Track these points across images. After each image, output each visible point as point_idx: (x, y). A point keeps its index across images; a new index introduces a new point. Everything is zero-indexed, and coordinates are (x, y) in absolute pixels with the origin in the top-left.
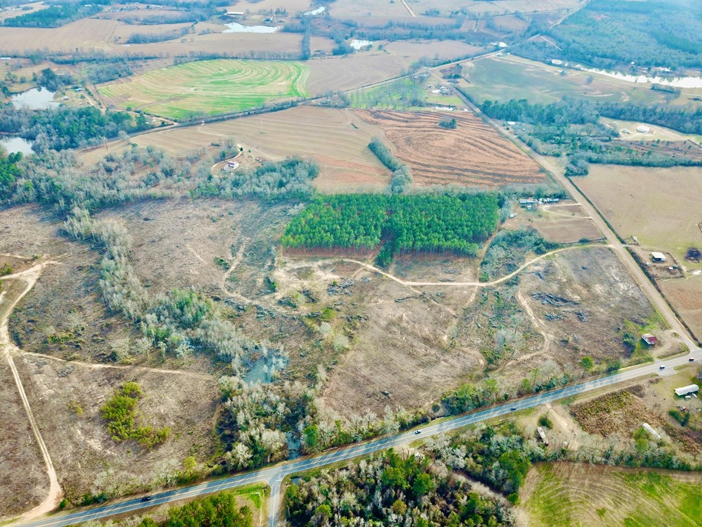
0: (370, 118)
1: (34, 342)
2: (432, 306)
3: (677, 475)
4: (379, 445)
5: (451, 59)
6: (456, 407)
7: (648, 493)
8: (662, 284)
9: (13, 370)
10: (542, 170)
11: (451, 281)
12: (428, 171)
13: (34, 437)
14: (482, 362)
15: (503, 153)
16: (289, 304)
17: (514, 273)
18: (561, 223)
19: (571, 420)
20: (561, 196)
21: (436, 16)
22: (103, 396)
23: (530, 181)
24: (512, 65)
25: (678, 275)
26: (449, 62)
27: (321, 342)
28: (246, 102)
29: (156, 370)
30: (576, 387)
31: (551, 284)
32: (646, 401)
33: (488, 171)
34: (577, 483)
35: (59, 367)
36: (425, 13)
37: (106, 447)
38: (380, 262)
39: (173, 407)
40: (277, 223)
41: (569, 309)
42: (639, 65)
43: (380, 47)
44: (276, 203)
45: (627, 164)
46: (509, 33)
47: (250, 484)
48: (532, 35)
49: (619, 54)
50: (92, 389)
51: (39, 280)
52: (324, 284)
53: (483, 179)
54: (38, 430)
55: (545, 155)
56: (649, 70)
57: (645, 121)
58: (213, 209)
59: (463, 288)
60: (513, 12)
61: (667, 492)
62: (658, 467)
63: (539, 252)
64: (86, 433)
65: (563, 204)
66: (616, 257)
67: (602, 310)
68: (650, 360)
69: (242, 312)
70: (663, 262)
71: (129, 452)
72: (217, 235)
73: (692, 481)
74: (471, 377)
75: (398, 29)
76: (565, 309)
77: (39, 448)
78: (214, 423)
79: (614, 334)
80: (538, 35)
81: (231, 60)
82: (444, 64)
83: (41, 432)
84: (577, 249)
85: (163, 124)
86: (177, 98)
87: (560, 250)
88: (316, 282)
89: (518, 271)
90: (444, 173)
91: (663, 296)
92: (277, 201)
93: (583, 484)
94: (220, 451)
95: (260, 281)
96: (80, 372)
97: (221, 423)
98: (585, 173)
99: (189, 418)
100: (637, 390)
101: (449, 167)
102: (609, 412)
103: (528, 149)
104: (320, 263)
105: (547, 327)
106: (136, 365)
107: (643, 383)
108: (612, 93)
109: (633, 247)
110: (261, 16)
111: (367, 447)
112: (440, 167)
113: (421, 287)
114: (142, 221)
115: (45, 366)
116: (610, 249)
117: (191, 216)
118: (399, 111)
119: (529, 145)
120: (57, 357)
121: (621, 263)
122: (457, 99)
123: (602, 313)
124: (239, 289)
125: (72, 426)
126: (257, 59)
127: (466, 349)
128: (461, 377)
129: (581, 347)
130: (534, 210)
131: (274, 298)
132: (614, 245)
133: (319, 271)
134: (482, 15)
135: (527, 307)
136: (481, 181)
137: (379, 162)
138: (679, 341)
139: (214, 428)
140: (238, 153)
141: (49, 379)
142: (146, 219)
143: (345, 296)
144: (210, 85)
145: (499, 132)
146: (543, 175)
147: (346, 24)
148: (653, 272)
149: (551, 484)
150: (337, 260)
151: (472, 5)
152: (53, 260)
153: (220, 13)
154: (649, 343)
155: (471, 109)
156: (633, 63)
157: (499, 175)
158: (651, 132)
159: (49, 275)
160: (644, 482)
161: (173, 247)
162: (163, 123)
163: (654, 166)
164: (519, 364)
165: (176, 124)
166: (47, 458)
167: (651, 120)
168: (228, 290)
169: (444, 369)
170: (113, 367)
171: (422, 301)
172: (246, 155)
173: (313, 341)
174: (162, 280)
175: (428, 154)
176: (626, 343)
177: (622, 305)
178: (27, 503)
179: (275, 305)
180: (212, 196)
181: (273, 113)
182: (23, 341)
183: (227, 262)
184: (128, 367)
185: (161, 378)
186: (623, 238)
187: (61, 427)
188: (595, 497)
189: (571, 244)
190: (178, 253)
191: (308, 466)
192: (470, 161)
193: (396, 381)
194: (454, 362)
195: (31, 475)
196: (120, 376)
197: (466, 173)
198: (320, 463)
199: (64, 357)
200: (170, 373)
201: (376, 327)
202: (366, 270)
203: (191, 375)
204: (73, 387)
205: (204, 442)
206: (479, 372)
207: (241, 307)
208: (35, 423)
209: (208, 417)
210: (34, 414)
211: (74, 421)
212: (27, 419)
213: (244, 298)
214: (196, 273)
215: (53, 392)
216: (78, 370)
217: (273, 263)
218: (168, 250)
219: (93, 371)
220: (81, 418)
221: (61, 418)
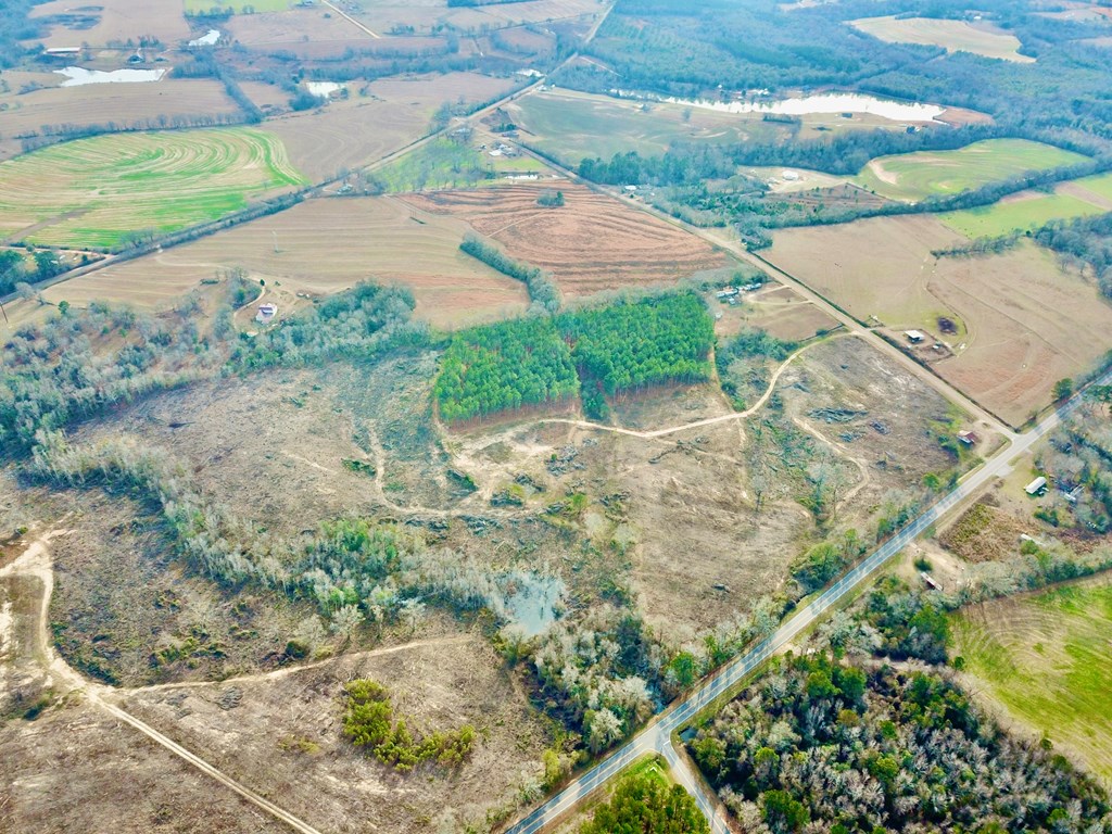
0: (432, 205)
1: (134, 670)
2: (701, 458)
3: (1084, 582)
4: (756, 655)
5: (482, 101)
6: (816, 578)
7: (1069, 611)
8: (936, 366)
9: (133, 724)
10: (717, 249)
11: (702, 419)
12: (572, 273)
13: (265, 813)
14: (806, 514)
15: (652, 232)
16: (510, 502)
17: (769, 391)
18: (781, 314)
19: (946, 554)
20: (761, 279)
21: (410, 36)
22: (325, 715)
23: (711, 265)
24: (570, 103)
25: (947, 354)
26: (484, 106)
27: (590, 543)
28: (213, 203)
29: (377, 652)
30: (928, 515)
31: (819, 396)
32: (1005, 509)
33: (650, 260)
34: (997, 624)
35: (213, 695)
36: (390, 31)
37: (393, 785)
38: (593, 414)
39: (447, 695)
40: (402, 389)
41: (860, 423)
42: (729, 88)
43: (363, 92)
44: (378, 359)
45: (806, 225)
46: (533, 55)
47: (634, 761)
48: (568, 55)
49: (700, 75)
50: (298, 709)
51: (56, 567)
52: (538, 462)
53: (651, 272)
54: (261, 799)
55: (705, 226)
56: (744, 94)
57: (785, 165)
58: (282, 386)
59: (722, 425)
60: (519, 22)
61: (1086, 604)
62: (1063, 579)
63: (782, 358)
64: (345, 776)
65: (768, 289)
66: (869, 346)
67: (896, 415)
68: (980, 461)
69: (443, 531)
70: (922, 341)
71: (431, 780)
72: (319, 425)
73: (1101, 583)
74: (806, 536)
75: (365, 59)
76: (857, 424)
77: (285, 824)
78: (523, 698)
79: (928, 442)
80: (576, 55)
81: (125, 134)
82: (478, 109)
83: (270, 800)
84: (820, 345)
85: (86, 262)
86: (77, 212)
87: (801, 350)
88: (525, 462)
89: (771, 387)
90: (595, 273)
91: (946, 382)
92: (378, 354)
93: (1003, 624)
94: (560, 734)
95: (442, 480)
96: (257, 692)
97: (533, 696)
98: (768, 244)
99: (480, 703)
100: (988, 499)
101: (595, 263)
102: (978, 533)
103: (678, 221)
104: (510, 433)
105: (852, 452)
106: (340, 653)
107: (990, 489)
108: (724, 130)
109: (878, 329)
110: (115, 52)
111: (744, 662)
112: (585, 265)
113: (670, 435)
114: (170, 430)
115: (186, 701)
116: (857, 337)
117: (255, 405)
118: (463, 190)
119: (677, 215)
120: (196, 680)
121: (880, 352)
122: (532, 160)
123: (898, 419)
124: (414, 499)
125: (314, 774)
126: (172, 129)
127: (779, 503)
128: (794, 539)
129: (904, 466)
130: (739, 303)
131: (480, 498)
132: (858, 331)
133: (518, 445)
134: (477, 29)
135: (814, 432)
136: (649, 276)
137: (493, 269)
138: (994, 431)
139: (528, 706)
140: (260, 291)
141: (213, 718)
142: (174, 426)
143: (578, 472)
144: (124, 182)
145: (625, 203)
146: (721, 254)
147: (277, 57)
148: (920, 356)
149: (973, 634)
150: (532, 424)
151: (451, 14)
152: (56, 529)
153: (31, 52)
154: (968, 441)
155: (559, 173)
156: (720, 86)
157: (669, 264)
158: (801, 178)
159: (70, 555)
160: (1058, 601)
161: (261, 459)
162: (85, 257)
163: (836, 222)
164: (849, 504)
165: (109, 257)
167: (792, 162)
168: (400, 505)
169: (770, 535)
170: (305, 667)
171: (683, 453)
172: (274, 290)
173: (578, 546)
174: (281, 515)
175: (555, 248)
176: (945, 448)
177: (912, 404)
179: (489, 508)
180: (270, 365)
181: (271, 217)
182: (115, 674)
183: (367, 464)
184: (328, 661)
185: (395, 661)
186: (862, 321)
187: (297, 782)
188: (1024, 634)
189: (809, 341)
190: (276, 467)
191: (691, 710)
192: (618, 250)
193: (723, 568)
194: (774, 522)
196: (327, 677)
197: (623, 268)
198: (702, 702)
199: (209, 678)
200: (403, 650)
201: (648, 504)
202: (580, 429)
203: (437, 642)
204: (266, 717)
205: (529, 728)
206: (812, 527)
207: (438, 525)
208: (247, 791)
209: (508, 694)
210: (232, 778)
211: (311, 765)
212: (228, 789)
213: (433, 511)
214: (330, 491)
215: (236, 735)
216: (251, 690)
217: (442, 448)
218: (254, 466)
219: (278, 684)
220: (318, 758)
221: (285, 768)
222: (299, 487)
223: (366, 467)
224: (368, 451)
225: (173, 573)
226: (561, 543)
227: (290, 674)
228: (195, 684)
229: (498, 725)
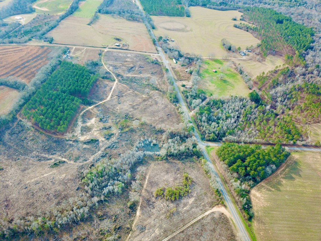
2: (126, 95)
3: (200, 72)
7: (204, 77)
8: (130, 49)
11: (112, 88)
13: (189, 227)
14: (157, 91)
15: (15, 51)
16: (110, 136)
17: (112, 73)
18: (85, 55)
19: (183, 81)
22: (162, 205)
23: (49, 52)
25: (128, 45)
27: (139, 128)
29: (145, 186)
30: (171, 77)
31: (122, 68)
32: (177, 68)
33: (30, 58)
35: (137, 233)
37: (192, 196)
39: (170, 176)
40: (25, 138)
45: (51, 30)
50: (156, 211)
52: (98, 123)
54: (184, 227)
59: (117, 86)
63: (102, 65)
64: (185, 205)
65: (72, 51)
66: (113, 52)
67: (139, 63)
68: (162, 62)
69: (108, 155)
70: (120, 45)
71: (194, 188)
72: (21, 167)
73: (202, 71)
74: (163, 95)
76: (137, 69)
77: (194, 223)
78: (179, 161)
79: (151, 64)
83: (185, 225)
84: (104, 57)
87: (102, 61)
90: (20, 70)
91: (136, 51)
93: (202, 86)
94: (192, 159)
95: (86, 146)
96: (143, 220)
98: (52, 39)
99: (176, 170)
100: (173, 68)
101: (15, 68)
102: (180, 75)
103: (15, 44)
104: (80, 123)
105: (145, 75)
107: (171, 66)
109: (108, 47)
112: (13, 70)
113: (112, 95)
116: (108, 51)
120: (127, 237)
121: (117, 52)
123: (141, 63)
125: (181, 212)
128: (163, 97)
130: (72, 57)
132: (105, 50)
133: (87, 124)
135: (133, 75)
136: (38, 63)
138: (156, 56)
139: (181, 162)
141: (146, 235)
143: (110, 118)
146: (46, 47)
148: (124, 48)
150: (80, 117)
157: (37, 57)
158: (23, 18)
161: (24, 191)
163: (56, 26)
164: (159, 84)
166: (200, 217)
168: (86, 161)
169: (159, 100)
170: (140, 205)
171: (121, 97)
173: (137, 130)
177: (138, 59)
178: (223, 218)
179: (108, 141)
184: (141, 199)
185: (151, 183)
186: (103, 47)
187: (182, 217)
189: (100, 57)
190: (35, 187)
191: (198, 136)
192: (15, 60)
193: (163, 111)
194: (156, 97)
195: (210, 221)
196: (147, 201)
197: (26, 65)
198: (196, 133)
199: (128, 233)
200: (148, 180)
201: (133, 112)
202: (92, 109)
203: (150, 171)
204: (155, 220)
205: (188, 164)
206: (161, 93)
207: (104, 155)
208: (180, 230)
209: (176, 164)
210: (173, 233)
211: (178, 213)
212: (176, 235)
213: (96, 154)
214: (64, 175)
215: (158, 229)
216: (141, 222)
217: (71, 140)
218: (27, 194)
219: (143, 214)
220: (176, 210)
221: (176, 219)
222: (54, 183)
223: (59, 162)
224: (51, 159)
225: (64, 236)
226: (134, 133)
227: (140, 210)
228: (128, 238)
229: (184, 169)
